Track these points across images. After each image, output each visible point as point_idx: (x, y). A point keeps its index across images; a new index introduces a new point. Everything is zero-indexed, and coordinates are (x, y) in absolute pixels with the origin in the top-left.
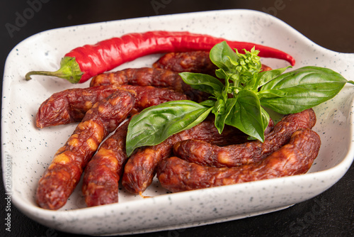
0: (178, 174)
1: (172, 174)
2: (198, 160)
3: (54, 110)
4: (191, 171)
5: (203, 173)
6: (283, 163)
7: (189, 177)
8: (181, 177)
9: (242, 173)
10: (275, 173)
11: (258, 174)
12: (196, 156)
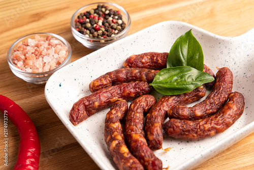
0: (179, 127)
1: (175, 127)
2: (185, 118)
3: (81, 112)
4: (185, 124)
5: (191, 124)
6: (232, 111)
7: (185, 127)
8: (181, 128)
9: (212, 120)
10: (229, 117)
11: (221, 119)
12: (183, 116)
